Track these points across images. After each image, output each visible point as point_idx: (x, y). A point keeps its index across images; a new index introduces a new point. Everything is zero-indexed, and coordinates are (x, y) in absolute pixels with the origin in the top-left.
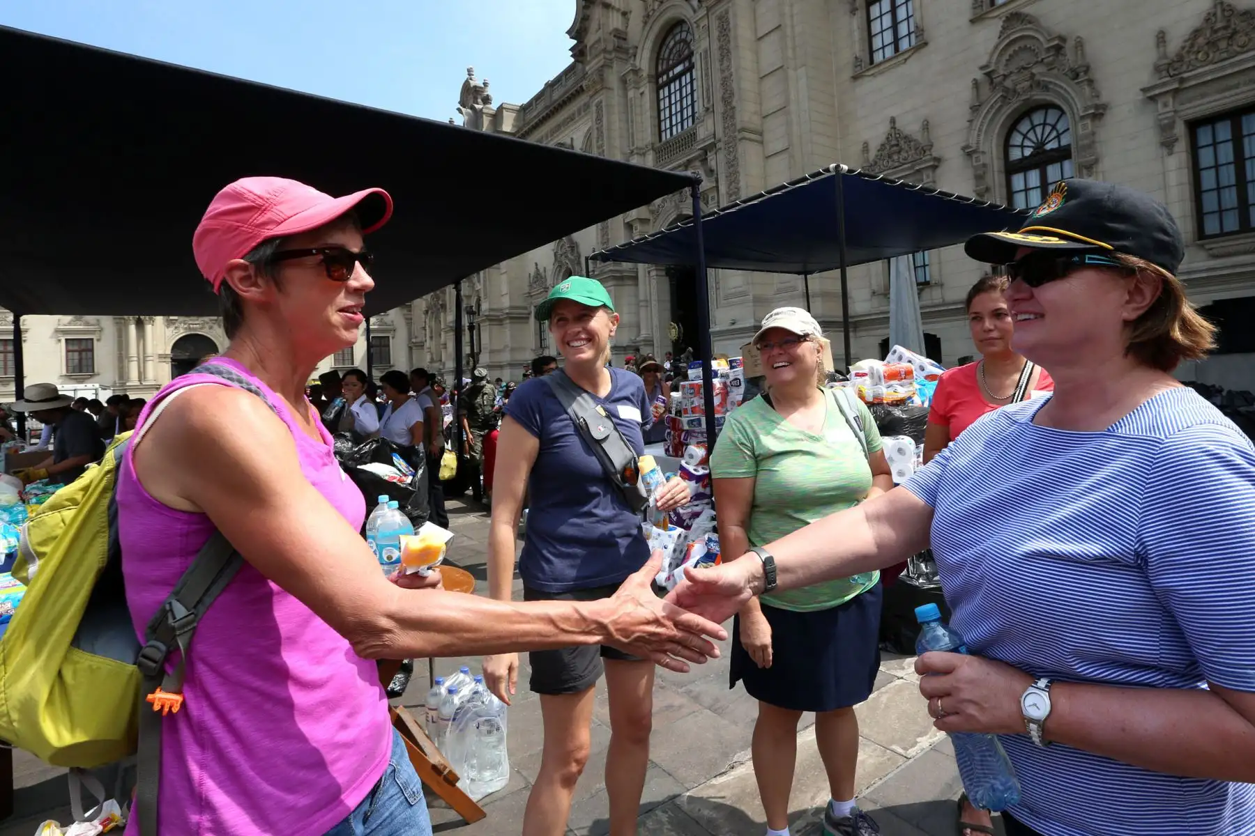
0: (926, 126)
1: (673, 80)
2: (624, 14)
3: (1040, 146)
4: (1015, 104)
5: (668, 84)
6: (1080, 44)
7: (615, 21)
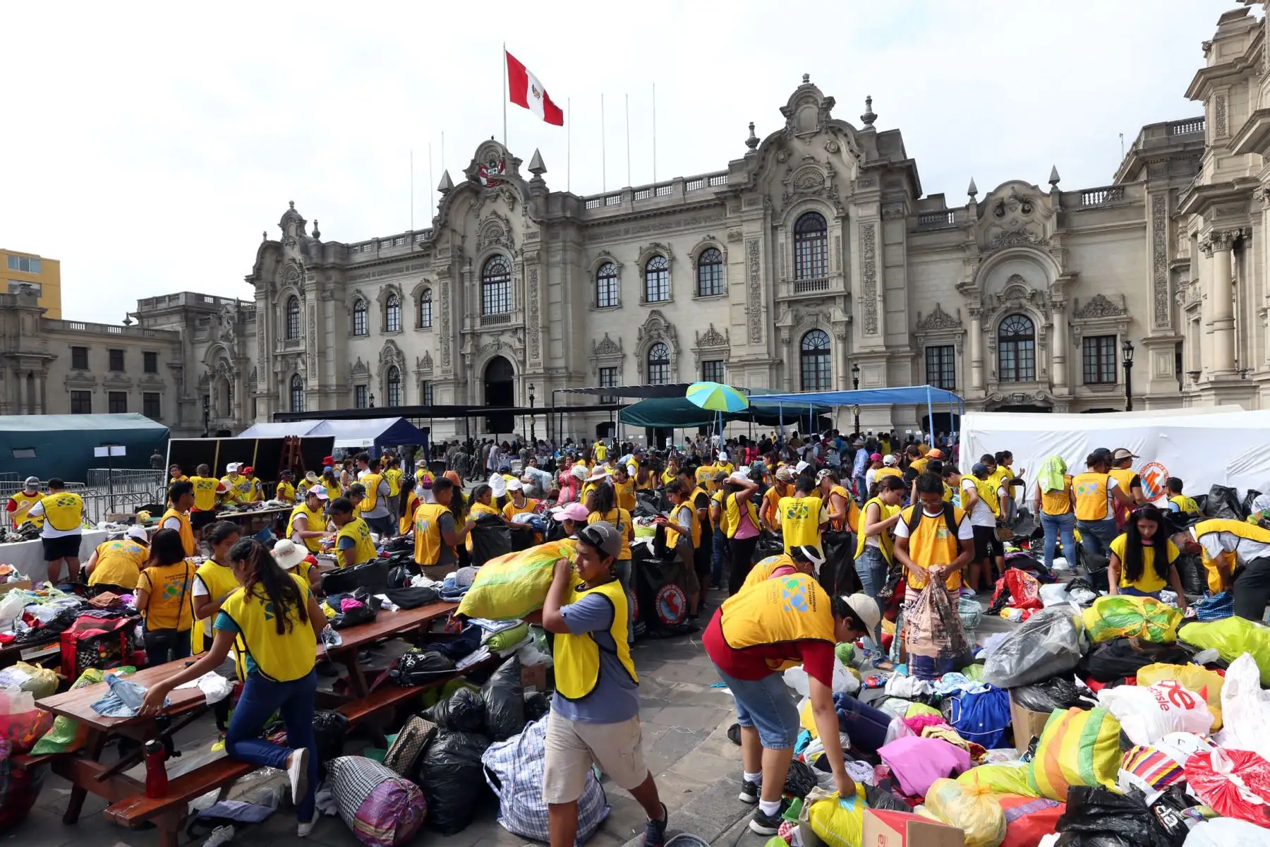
0: (620, 340)
1: (494, 283)
2: (463, 237)
3: (660, 357)
4: (654, 341)
5: (491, 283)
6: (674, 327)
7: (458, 241)
